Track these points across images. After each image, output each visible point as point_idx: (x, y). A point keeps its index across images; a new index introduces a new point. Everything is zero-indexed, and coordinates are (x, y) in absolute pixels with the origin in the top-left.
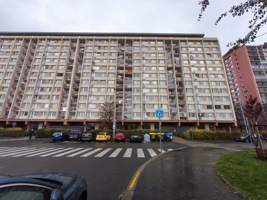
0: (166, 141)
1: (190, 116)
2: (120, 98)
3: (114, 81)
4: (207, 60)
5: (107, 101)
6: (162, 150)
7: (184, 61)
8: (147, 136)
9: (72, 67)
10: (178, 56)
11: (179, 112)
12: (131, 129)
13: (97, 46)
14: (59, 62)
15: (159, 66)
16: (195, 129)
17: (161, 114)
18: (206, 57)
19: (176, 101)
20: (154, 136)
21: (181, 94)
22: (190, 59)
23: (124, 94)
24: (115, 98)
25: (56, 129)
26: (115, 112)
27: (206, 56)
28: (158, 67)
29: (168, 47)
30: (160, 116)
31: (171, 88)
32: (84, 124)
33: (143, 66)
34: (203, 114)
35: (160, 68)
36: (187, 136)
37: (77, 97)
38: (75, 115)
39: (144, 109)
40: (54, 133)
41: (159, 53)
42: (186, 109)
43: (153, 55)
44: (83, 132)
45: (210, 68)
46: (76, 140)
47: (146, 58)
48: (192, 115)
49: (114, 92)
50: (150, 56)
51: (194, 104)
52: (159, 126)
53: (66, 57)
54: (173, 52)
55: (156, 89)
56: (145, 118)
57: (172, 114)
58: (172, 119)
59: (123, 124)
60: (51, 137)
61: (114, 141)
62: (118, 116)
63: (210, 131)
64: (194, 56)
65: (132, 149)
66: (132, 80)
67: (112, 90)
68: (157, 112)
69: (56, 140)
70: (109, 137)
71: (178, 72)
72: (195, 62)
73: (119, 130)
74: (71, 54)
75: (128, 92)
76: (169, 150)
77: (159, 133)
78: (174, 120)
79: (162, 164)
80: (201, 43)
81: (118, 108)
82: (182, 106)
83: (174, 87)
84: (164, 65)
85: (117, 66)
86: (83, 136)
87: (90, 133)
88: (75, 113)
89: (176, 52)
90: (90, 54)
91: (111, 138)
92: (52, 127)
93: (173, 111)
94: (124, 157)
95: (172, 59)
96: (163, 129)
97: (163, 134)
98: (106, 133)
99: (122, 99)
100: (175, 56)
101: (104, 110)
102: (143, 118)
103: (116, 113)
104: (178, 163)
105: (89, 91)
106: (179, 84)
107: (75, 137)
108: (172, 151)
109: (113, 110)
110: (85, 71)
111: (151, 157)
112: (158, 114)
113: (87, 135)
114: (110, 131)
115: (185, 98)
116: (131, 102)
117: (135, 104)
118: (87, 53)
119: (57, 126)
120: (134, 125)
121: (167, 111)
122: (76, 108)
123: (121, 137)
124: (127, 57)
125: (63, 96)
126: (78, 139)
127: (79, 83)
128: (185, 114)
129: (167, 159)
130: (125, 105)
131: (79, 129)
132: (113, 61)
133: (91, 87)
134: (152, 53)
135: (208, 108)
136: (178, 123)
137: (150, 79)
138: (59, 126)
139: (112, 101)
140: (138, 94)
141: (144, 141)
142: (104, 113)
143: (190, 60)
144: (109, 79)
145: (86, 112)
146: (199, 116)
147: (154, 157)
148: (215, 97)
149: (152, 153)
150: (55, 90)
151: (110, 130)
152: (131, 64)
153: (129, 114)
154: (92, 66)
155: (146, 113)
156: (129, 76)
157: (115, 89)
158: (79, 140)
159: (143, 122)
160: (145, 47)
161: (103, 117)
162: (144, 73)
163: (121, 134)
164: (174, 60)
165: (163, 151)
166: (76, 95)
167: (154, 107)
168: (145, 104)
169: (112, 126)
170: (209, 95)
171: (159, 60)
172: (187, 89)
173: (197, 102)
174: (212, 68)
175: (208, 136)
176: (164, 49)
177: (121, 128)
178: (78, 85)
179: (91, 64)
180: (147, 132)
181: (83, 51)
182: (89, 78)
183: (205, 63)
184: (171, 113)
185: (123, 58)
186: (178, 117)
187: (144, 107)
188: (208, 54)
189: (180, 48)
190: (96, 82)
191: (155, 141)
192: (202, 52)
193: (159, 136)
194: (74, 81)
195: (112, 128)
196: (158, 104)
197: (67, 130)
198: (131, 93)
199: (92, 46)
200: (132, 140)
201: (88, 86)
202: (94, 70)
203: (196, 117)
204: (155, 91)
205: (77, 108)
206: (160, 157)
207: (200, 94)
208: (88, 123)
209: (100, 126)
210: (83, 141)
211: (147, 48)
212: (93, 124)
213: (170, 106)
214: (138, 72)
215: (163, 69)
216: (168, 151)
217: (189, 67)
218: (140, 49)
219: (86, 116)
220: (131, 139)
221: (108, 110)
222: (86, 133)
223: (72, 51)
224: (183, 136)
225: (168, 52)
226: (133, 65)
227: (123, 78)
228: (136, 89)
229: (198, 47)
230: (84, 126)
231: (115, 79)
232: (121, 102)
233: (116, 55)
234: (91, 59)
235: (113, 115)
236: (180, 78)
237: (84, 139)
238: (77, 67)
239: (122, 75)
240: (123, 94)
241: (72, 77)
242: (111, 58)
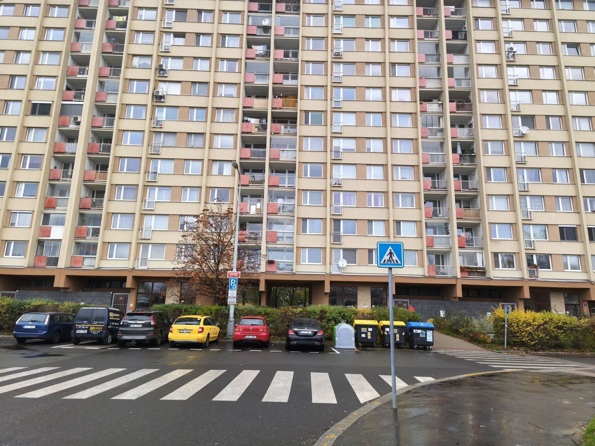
0: (411, 348)
1: (497, 265)
2: (252, 196)
3: (231, 138)
4: (566, 67)
5: (209, 207)
6: (397, 378)
7: (484, 68)
8: (347, 329)
9: (84, 82)
10: (460, 50)
11: (457, 250)
12: (291, 305)
13: (172, 9)
14: (36, 63)
15: (392, 88)
16: (513, 309)
17: (395, 258)
18: (561, 54)
19: (450, 210)
20: (370, 329)
21: (465, 186)
22: (504, 59)
23: (266, 184)
24: (236, 197)
25: (28, 301)
26: (236, 245)
27: (564, 50)
28: (388, 89)
29: (426, 17)
30: (390, 265)
31: (432, 164)
32: (129, 284)
33: (337, 85)
34: (543, 259)
35: (397, 95)
36: (484, 334)
37: (104, 192)
38: (95, 254)
39: (337, 238)
40: (20, 315)
41: (393, 40)
42: (484, 238)
43: (371, 46)
44: (122, 314)
45: (575, 95)
46: (99, 341)
47: (347, 57)
48: (503, 261)
49: (234, 175)
50: (361, 50)
51: (513, 221)
52: (387, 295)
53: (62, 47)
54: (445, 34)
55: (381, 168)
56: (339, 268)
57: (433, 257)
58: (434, 274)
59: (262, 288)
60: (9, 328)
61: (232, 345)
62: (247, 258)
63: (568, 319)
64: (519, 49)
65: (292, 373)
66: (296, 134)
67: (228, 169)
68: (383, 247)
69: (28, 341)
70: (213, 330)
71: (458, 107)
72: (523, 72)
73: (249, 306)
74: (78, 35)
75: (281, 175)
76: (424, 380)
77: (387, 319)
78: (440, 278)
79: (398, 428)
80: (545, 5)
81: (247, 232)
82: (471, 228)
83: (443, 161)
84: (409, 83)
85: (245, 83)
86: (123, 326)
87: (149, 315)
88: (95, 246)
89: (455, 36)
90: (149, 39)
91: (223, 333)
92: (12, 296)
93: (438, 247)
94: (264, 400)
95: (438, 60)
96: (400, 306)
97: (402, 324)
98: (203, 319)
99: (259, 201)
100: (452, 50)
101: (199, 236)
102: (334, 267)
103: (239, 250)
104: (451, 429)
105: (146, 172)
106: (463, 151)
107: (96, 328)
108: (430, 386)
109: (229, 237)
110: (129, 99)
111: (357, 404)
112: (386, 257)
113: (137, 323)
114: (217, 310)
115: (482, 203)
116: (292, 211)
117: (305, 220)
118: (138, 32)
119: (30, 292)
120: (300, 292)
121: (415, 244)
122: (99, 229)
123: (256, 330)
124: (281, 53)
125: (52, 186)
126: (106, 337)
127: (110, 141)
128: (479, 258)
129: (414, 412)
130: (270, 223)
131: (109, 301)
132: (229, 67)
133: (154, 157)
134: (367, 39)
135: (562, 238)
136: (453, 286)
137: (361, 132)
138: (36, 292)
139: (224, 209)
140: (318, 184)
141: (333, 345)
142: (198, 249)
143: (505, 64)
144: (218, 128)
145: (134, 245)
146: (530, 263)
147: (368, 405)
148: (588, 199)
149: (362, 390)
150: (24, 166)
151: (216, 307)
152: (295, 78)
153: (285, 254)
154: (157, 82)
155: (345, 250)
156: (286, 122)
157: (236, 167)
158: (110, 341)
159: (332, 283)
160: (346, 16)
161: (194, 261)
162: (337, 110)
163: (258, 322)
164: (446, 66)
165: (401, 385)
166: (98, 182)
167: (370, 231)
168: (339, 220)
169: (226, 293)
170: (569, 191)
171: (393, 64)
172: (488, 169)
173: (523, 215)
174: (583, 95)
175: (561, 337)
176: (411, 23)
177: (257, 302)
178: (108, 149)
179: (150, 74)
180: (344, 317)
181: (124, 25)
182: (145, 125)
183: (559, 77)
184: (429, 253)
185: (267, 55)
186: (454, 267)
187: (337, 228)
188: (571, 45)
189: (472, 20)
190: (171, 141)
191: (373, 347)
192: (549, 38)
193: (387, 329)
194: (91, 135)
195: (225, 299)
196: (386, 221)
197: (68, 304)
198: (292, 181)
199: (155, 9)
200: (292, 343)
201: (142, 152)
202: (161, 97)
203: (521, 269)
204: (375, 173)
205: (102, 228)
206: (390, 402)
207: (536, 189)
208: (140, 280)
209: (183, 291)
210: (124, 344)
211: (351, 22)
212: (157, 286)
213: (427, 227)
214: (318, 106)
215: (406, 95)
216: (418, 385)
217: (500, 91)
218: (327, 22)
219: (136, 258)
220: (289, 340)
221: (213, 240)
222: (135, 317)
223: (83, 23)
224: (471, 331)
225: (426, 35)
226: (302, 80)
227: (264, 127)
228: (309, 165)
229: (535, 20)
230: (129, 290)
231: (237, 128)
232: (257, 209)
233: (241, 43)
234: (150, 56)
235: (229, 257)
236: (466, 130)
237: (125, 337)
238: (102, 84)
239: (261, 115)
240: (262, 182)
241: (84, 118)
242: (224, 53)
